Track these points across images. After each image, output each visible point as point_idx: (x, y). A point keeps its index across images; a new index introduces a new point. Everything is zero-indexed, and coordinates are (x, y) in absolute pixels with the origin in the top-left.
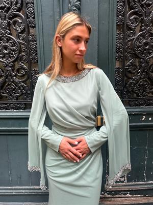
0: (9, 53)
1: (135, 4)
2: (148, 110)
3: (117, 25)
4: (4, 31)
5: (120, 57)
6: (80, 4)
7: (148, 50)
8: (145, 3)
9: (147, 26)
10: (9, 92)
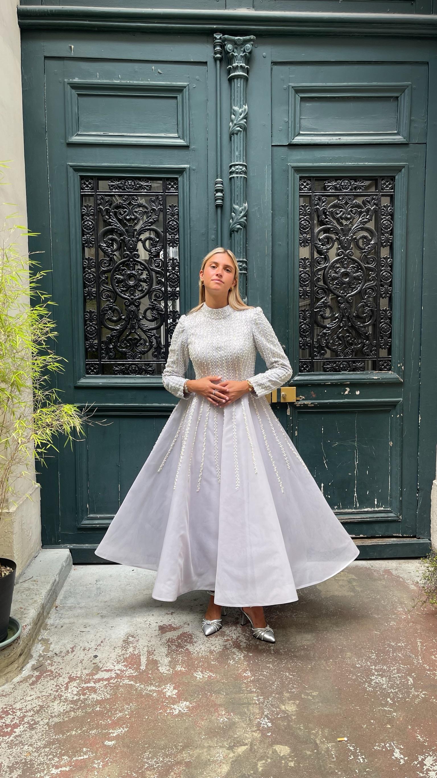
0: (136, 285)
1: (327, 218)
2: (353, 377)
4: (131, 252)
5: (305, 293)
6: (246, 220)
7: (349, 283)
8: (341, 217)
9: (346, 249)
10: (130, 345)
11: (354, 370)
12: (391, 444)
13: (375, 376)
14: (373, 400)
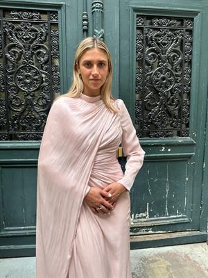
0: (31, 82)
1: (153, 42)
2: (167, 141)
3: (137, 60)
4: (27, 61)
5: (139, 90)
8: (161, 42)
9: (164, 62)
10: (28, 121)
11: (167, 136)
12: (187, 179)
13: (180, 140)
14: (179, 154)
